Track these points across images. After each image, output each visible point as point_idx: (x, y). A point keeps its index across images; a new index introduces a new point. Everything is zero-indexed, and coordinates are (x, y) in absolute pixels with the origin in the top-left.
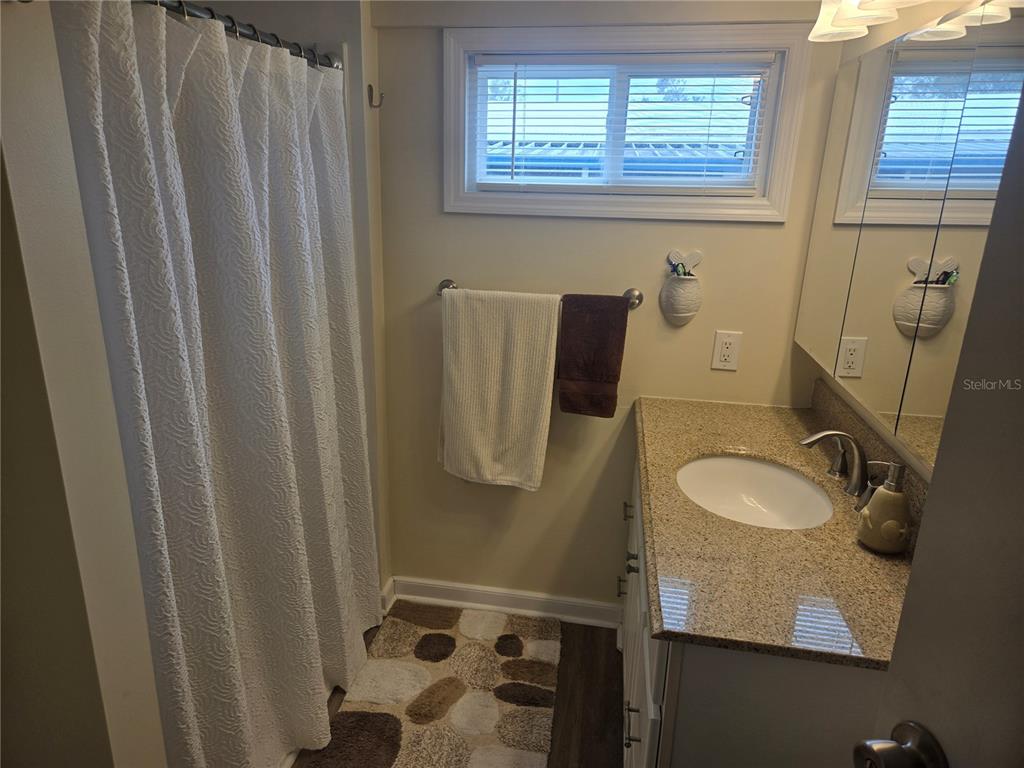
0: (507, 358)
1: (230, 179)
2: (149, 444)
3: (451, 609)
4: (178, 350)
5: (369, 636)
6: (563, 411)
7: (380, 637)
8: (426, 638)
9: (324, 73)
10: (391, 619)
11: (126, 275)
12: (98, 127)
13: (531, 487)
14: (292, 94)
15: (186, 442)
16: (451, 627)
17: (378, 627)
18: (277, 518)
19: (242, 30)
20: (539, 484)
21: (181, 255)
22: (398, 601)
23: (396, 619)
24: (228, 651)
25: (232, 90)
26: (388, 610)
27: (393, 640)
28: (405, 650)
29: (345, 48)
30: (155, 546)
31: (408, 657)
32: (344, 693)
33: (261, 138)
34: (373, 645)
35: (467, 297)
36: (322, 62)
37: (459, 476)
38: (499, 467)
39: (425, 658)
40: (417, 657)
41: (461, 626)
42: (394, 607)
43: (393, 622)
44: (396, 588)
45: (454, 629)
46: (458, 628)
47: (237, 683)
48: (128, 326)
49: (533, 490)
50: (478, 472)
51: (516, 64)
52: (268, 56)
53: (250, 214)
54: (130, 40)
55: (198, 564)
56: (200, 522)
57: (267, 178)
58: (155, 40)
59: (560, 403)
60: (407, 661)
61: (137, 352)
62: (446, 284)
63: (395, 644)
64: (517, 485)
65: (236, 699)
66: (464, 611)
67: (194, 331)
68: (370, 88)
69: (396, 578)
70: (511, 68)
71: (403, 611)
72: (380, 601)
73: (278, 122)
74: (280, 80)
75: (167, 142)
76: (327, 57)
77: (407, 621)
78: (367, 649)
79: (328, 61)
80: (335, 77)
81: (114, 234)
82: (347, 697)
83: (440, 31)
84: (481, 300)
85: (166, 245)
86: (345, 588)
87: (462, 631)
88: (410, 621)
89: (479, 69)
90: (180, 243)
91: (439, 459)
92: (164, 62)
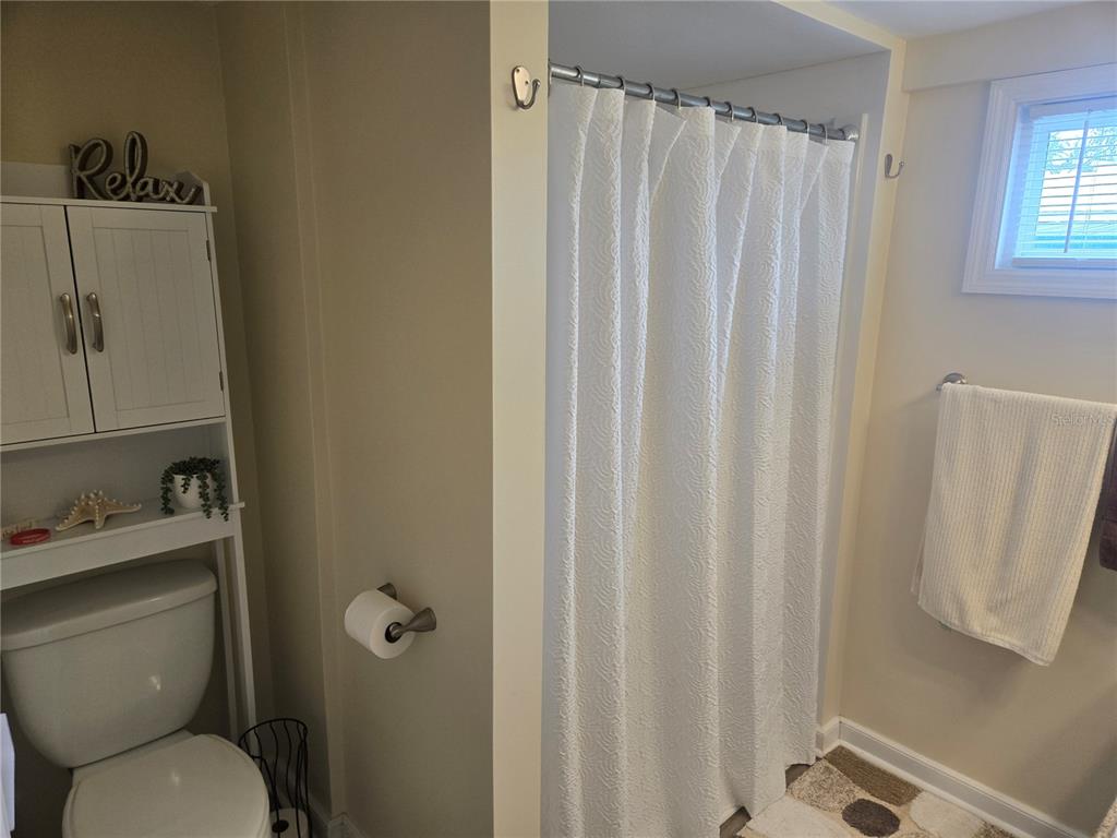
0: (1023, 478)
1: (695, 252)
2: (573, 479)
3: (907, 785)
4: (612, 401)
5: (794, 772)
6: (1102, 565)
7: (807, 778)
8: (862, 802)
9: (830, 148)
10: (825, 763)
11: (577, 330)
12: (574, 206)
13: (1036, 658)
14: (782, 169)
15: (606, 487)
16: (898, 804)
17: (808, 766)
18: (692, 591)
19: (737, 113)
20: (1051, 659)
21: (635, 318)
22: (841, 748)
23: (831, 766)
24: (615, 702)
25: (711, 169)
26: (826, 752)
27: (821, 788)
28: (831, 805)
29: (865, 118)
30: (562, 572)
31: (832, 814)
32: (750, 818)
33: (739, 214)
34: (796, 782)
35: (975, 395)
36: (831, 135)
37: (938, 618)
38: (993, 621)
39: (854, 825)
40: (844, 819)
41: (913, 808)
42: (834, 753)
43: (827, 768)
44: (841, 730)
45: (903, 808)
46: (909, 810)
47: (619, 737)
48: (571, 374)
49: (1041, 663)
50: (962, 618)
51: (1090, 111)
52: (760, 134)
53: (709, 285)
54: (617, 132)
55: (600, 605)
56: (608, 566)
57: (740, 252)
58: (642, 131)
59: (1101, 554)
60: (832, 818)
61: (574, 397)
62: (952, 378)
63: (822, 792)
64: (1017, 650)
65: (616, 754)
66: (923, 793)
67: (636, 389)
68: (889, 158)
69: (843, 719)
70: (1083, 116)
71: (842, 760)
72: (814, 736)
73: (763, 199)
74: (771, 158)
75: (639, 218)
76: (842, 130)
77: (845, 773)
78: (788, 784)
79: (842, 134)
80: (845, 149)
81: (572, 293)
82: (750, 824)
83: (987, 85)
84: (995, 401)
85: (617, 307)
86: (768, 701)
87: (913, 814)
88: (848, 776)
89: (1036, 122)
90: (635, 308)
91: (912, 590)
92: (647, 149)
